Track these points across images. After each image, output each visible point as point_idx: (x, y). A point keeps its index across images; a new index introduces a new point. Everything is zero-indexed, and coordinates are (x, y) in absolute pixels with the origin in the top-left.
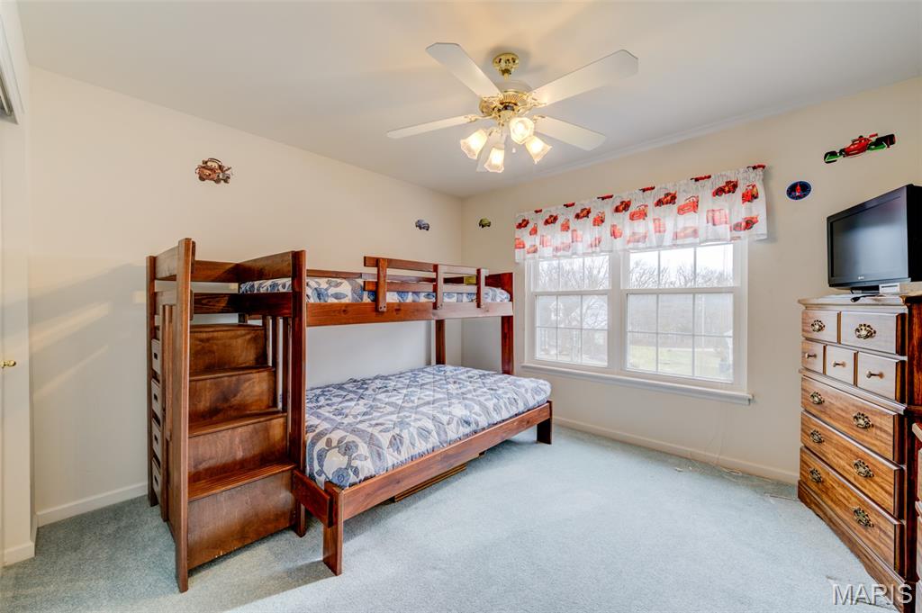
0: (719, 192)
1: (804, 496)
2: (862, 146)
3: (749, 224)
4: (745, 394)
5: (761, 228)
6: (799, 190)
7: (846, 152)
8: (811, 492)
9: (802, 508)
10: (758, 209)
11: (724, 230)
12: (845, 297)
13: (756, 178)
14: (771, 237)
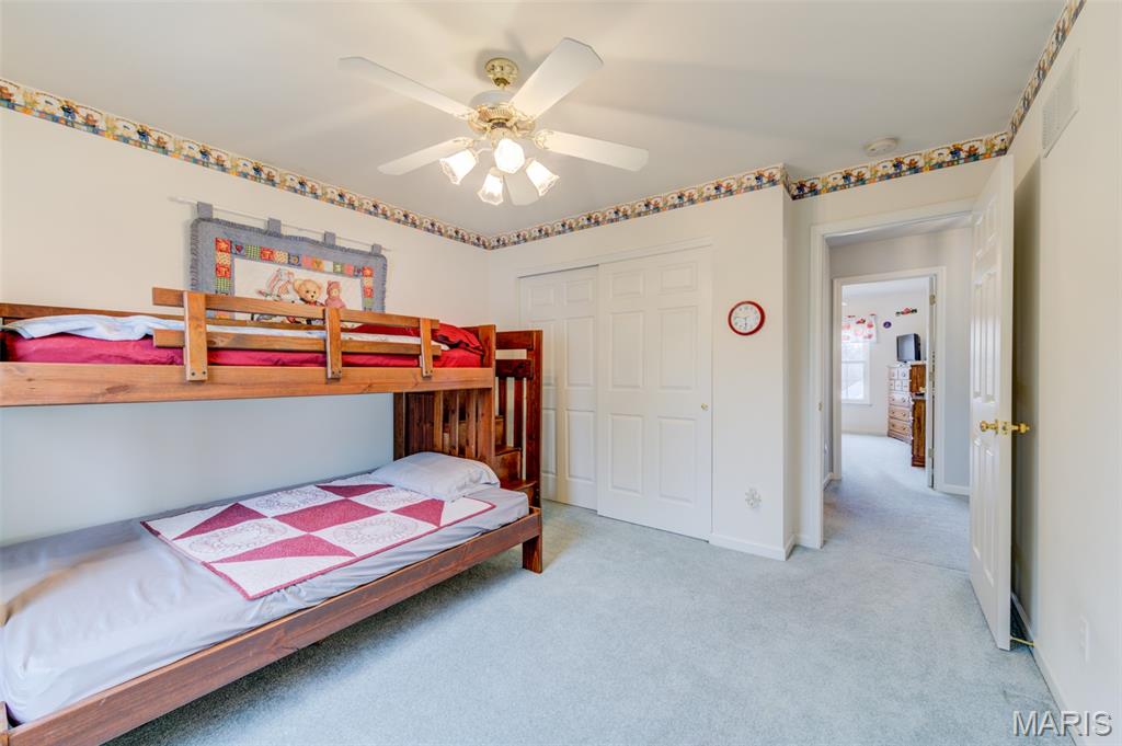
0: (859, 322)
1: (889, 436)
2: (908, 312)
3: (870, 336)
4: (868, 403)
5: (874, 338)
6: (887, 325)
7: (903, 313)
8: (891, 434)
9: (890, 439)
10: (873, 330)
11: (861, 338)
12: (901, 363)
13: (872, 318)
14: (878, 342)
